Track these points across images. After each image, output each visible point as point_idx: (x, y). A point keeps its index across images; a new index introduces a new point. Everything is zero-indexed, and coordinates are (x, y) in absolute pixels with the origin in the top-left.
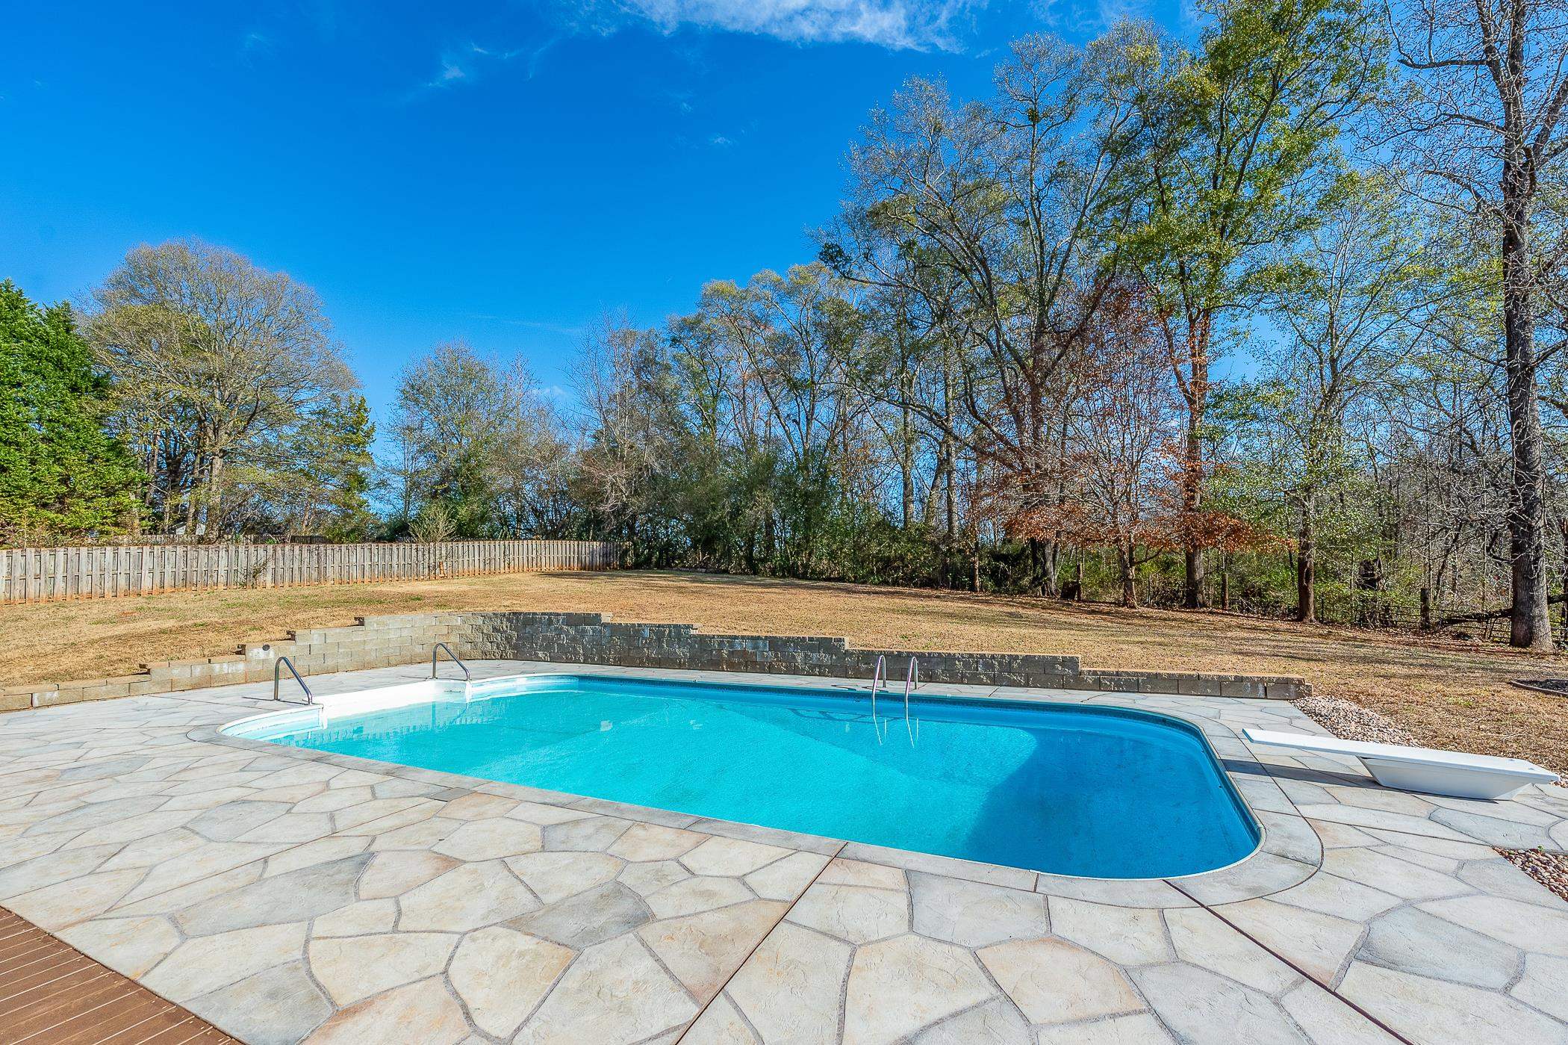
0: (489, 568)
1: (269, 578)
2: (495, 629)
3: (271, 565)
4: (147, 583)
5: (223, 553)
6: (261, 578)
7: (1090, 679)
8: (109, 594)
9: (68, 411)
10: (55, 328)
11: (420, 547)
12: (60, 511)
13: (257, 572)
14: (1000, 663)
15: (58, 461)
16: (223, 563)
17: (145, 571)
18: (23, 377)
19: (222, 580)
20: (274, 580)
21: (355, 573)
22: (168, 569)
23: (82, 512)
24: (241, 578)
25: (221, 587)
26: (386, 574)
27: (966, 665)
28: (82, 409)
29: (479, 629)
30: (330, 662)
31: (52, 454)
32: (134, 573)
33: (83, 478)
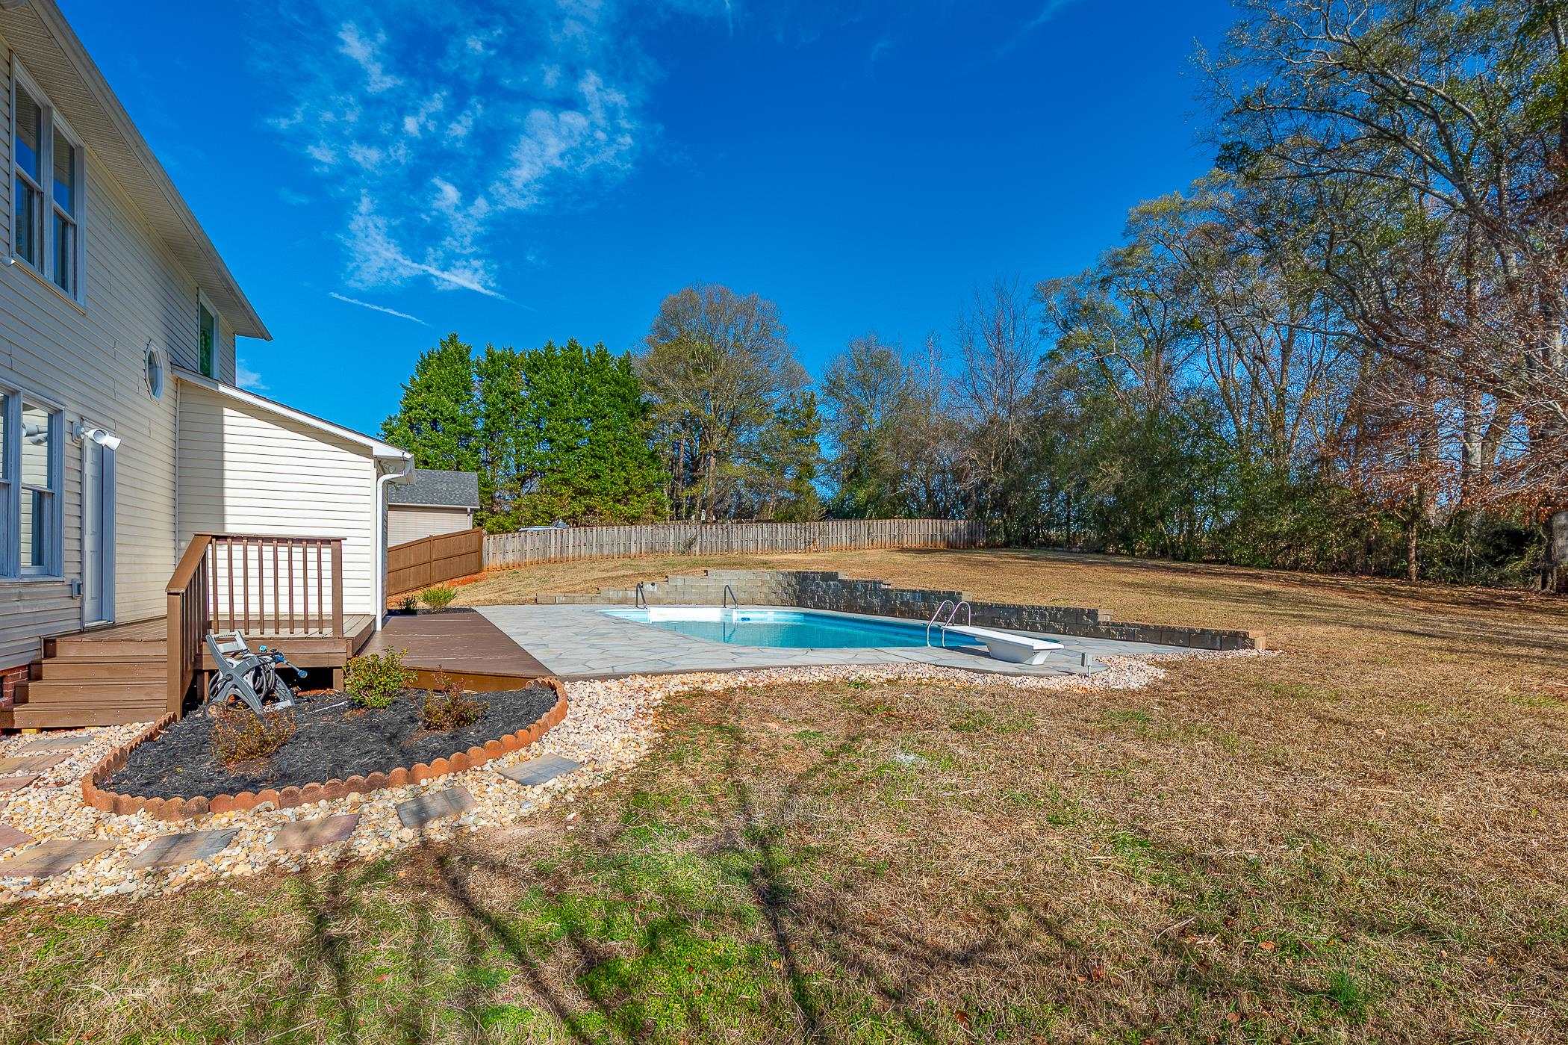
0: (854, 544)
1: (698, 548)
2: (789, 585)
3: (699, 539)
4: (633, 550)
5: (672, 530)
6: (693, 548)
7: (1103, 629)
8: (616, 557)
9: (628, 432)
10: (622, 372)
11: (799, 526)
12: (625, 505)
13: (691, 544)
14: (1050, 614)
15: (624, 469)
16: (672, 537)
17: (632, 543)
18: (607, 410)
19: (671, 549)
20: (701, 549)
21: (752, 546)
22: (644, 541)
23: (635, 507)
24: (682, 548)
25: (671, 554)
26: (773, 547)
27: (1030, 615)
28: (636, 430)
29: (780, 583)
30: (687, 598)
31: (621, 464)
32: (627, 543)
33: (636, 482)
